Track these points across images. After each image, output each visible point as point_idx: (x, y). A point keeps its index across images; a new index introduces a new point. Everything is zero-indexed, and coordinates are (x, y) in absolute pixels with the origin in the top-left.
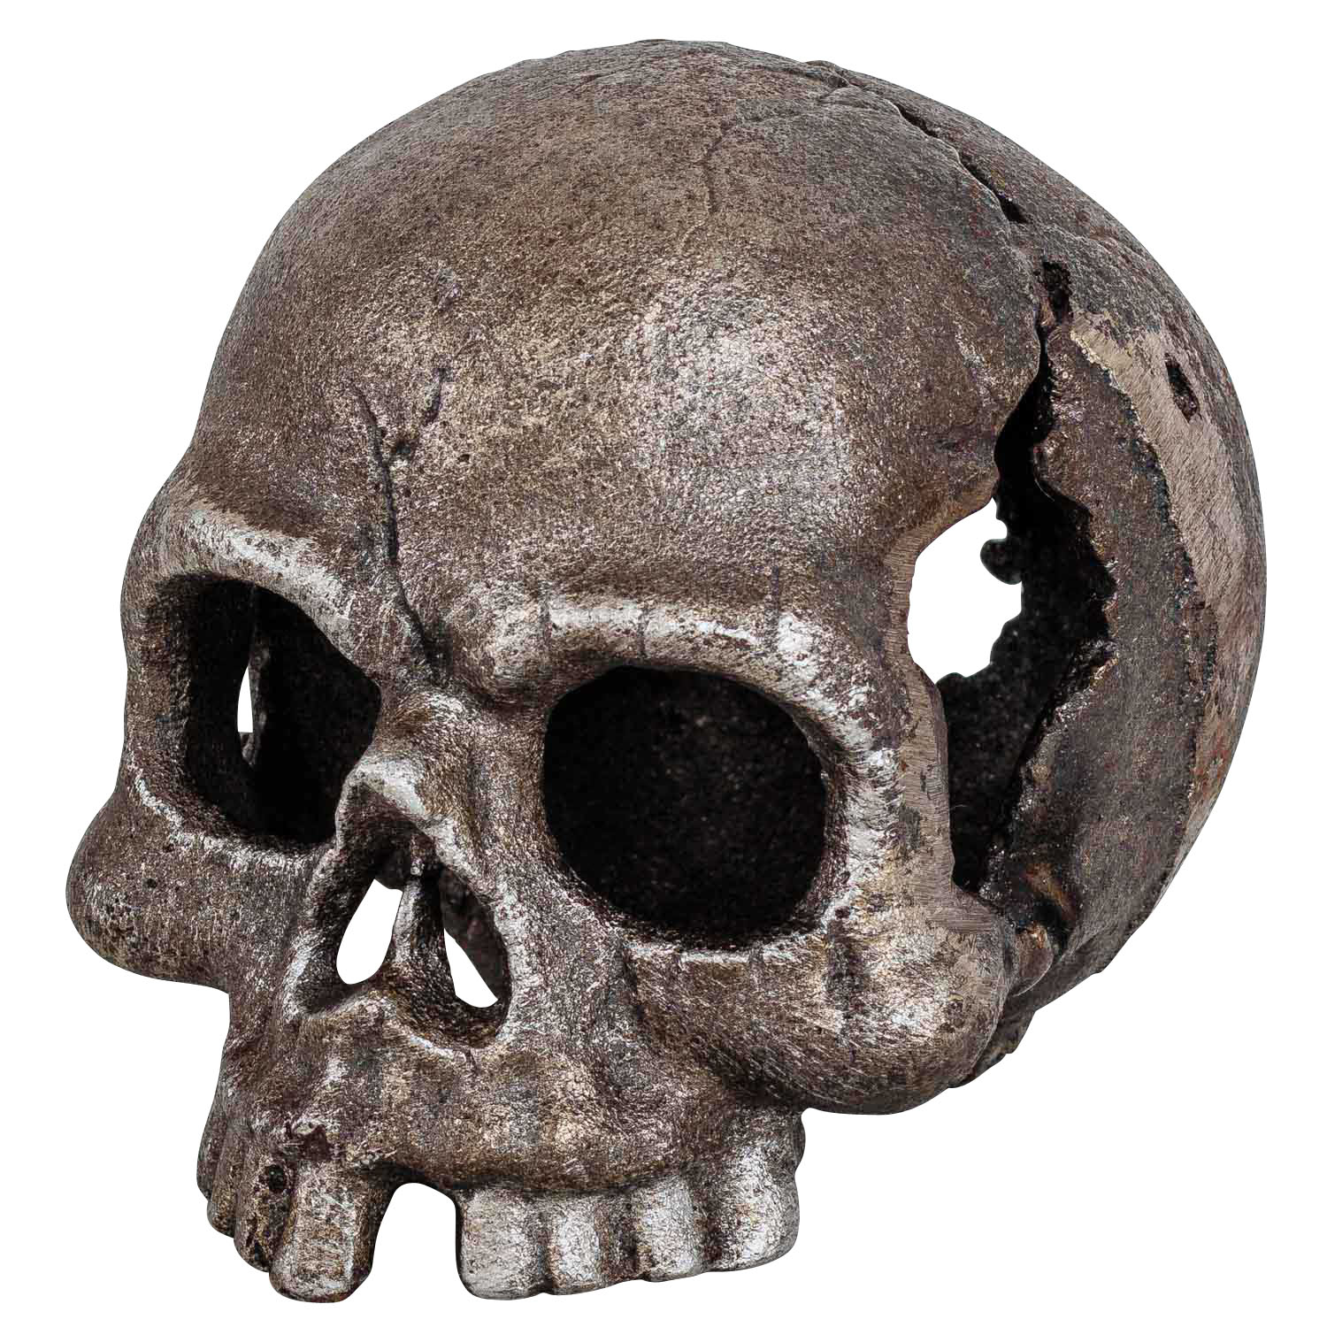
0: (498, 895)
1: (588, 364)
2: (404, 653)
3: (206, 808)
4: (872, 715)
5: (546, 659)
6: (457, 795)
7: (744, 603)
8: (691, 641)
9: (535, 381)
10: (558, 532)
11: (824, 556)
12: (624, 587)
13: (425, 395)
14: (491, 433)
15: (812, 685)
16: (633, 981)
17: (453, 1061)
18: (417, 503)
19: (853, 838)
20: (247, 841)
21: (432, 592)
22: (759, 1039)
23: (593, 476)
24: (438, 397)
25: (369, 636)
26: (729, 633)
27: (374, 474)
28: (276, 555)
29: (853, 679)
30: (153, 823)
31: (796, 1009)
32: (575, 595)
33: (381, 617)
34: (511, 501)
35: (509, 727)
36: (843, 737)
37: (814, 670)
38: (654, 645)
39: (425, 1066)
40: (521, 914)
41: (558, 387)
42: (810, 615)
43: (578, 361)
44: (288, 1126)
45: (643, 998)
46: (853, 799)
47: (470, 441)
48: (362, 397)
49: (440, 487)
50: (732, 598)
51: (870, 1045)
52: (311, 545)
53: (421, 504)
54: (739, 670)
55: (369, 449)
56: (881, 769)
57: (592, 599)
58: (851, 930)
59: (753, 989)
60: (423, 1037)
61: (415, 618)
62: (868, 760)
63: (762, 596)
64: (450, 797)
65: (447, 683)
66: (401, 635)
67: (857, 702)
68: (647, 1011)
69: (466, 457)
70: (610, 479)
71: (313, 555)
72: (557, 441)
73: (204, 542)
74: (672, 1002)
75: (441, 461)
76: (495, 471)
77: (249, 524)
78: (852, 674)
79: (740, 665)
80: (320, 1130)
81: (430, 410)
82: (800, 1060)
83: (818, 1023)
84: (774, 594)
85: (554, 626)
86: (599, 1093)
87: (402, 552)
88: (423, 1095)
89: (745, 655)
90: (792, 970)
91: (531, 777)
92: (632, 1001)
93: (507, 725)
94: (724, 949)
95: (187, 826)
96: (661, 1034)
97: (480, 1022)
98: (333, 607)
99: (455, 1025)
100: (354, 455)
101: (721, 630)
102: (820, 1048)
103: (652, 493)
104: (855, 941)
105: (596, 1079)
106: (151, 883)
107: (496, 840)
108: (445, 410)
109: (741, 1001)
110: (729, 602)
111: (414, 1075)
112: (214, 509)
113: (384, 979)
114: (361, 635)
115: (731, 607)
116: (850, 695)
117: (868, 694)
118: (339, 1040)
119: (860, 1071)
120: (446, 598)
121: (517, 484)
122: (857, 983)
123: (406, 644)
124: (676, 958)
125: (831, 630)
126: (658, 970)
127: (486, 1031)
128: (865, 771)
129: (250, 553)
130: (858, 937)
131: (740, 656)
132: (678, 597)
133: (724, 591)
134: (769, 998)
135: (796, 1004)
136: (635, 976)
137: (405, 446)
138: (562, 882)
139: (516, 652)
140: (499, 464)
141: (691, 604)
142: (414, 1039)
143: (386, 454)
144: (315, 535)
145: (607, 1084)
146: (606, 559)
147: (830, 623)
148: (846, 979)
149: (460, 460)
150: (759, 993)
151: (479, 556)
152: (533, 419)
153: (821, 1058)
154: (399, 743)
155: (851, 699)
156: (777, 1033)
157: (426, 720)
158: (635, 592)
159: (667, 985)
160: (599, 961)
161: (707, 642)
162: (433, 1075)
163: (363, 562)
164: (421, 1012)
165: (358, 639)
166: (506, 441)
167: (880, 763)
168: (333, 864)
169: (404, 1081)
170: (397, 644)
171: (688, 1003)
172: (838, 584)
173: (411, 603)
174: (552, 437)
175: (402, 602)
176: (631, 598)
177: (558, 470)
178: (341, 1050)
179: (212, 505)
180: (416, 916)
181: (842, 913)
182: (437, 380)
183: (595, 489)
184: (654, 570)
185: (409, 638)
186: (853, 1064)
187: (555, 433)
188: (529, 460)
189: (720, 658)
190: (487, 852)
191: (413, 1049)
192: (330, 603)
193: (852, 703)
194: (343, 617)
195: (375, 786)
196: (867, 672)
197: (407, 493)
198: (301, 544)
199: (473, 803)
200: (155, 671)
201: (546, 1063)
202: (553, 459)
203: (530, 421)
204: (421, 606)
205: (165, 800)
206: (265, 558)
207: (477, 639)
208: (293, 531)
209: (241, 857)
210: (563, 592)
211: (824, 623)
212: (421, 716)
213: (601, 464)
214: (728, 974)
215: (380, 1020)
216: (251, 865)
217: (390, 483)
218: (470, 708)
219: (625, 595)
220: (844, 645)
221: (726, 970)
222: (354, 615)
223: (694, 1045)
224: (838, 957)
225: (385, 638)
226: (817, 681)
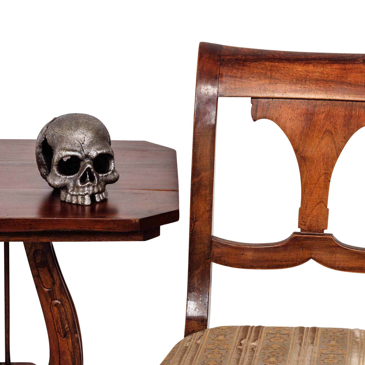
13: (83, 140)
24: (84, 139)
27: (81, 146)
48: (78, 141)
49: (86, 146)
57: (100, 150)
69: (88, 143)
75: (86, 144)
80: (87, 193)
87: (84, 151)
95: (63, 176)
106: (61, 181)
120: (88, 153)
137: (83, 143)
139: (95, 155)
140: (90, 143)
143: (81, 144)
151: (90, 150)
163: (81, 152)
173: (86, 154)
192: (79, 155)
197: (84, 147)
207: (92, 155)
209: (68, 177)
210: (98, 150)
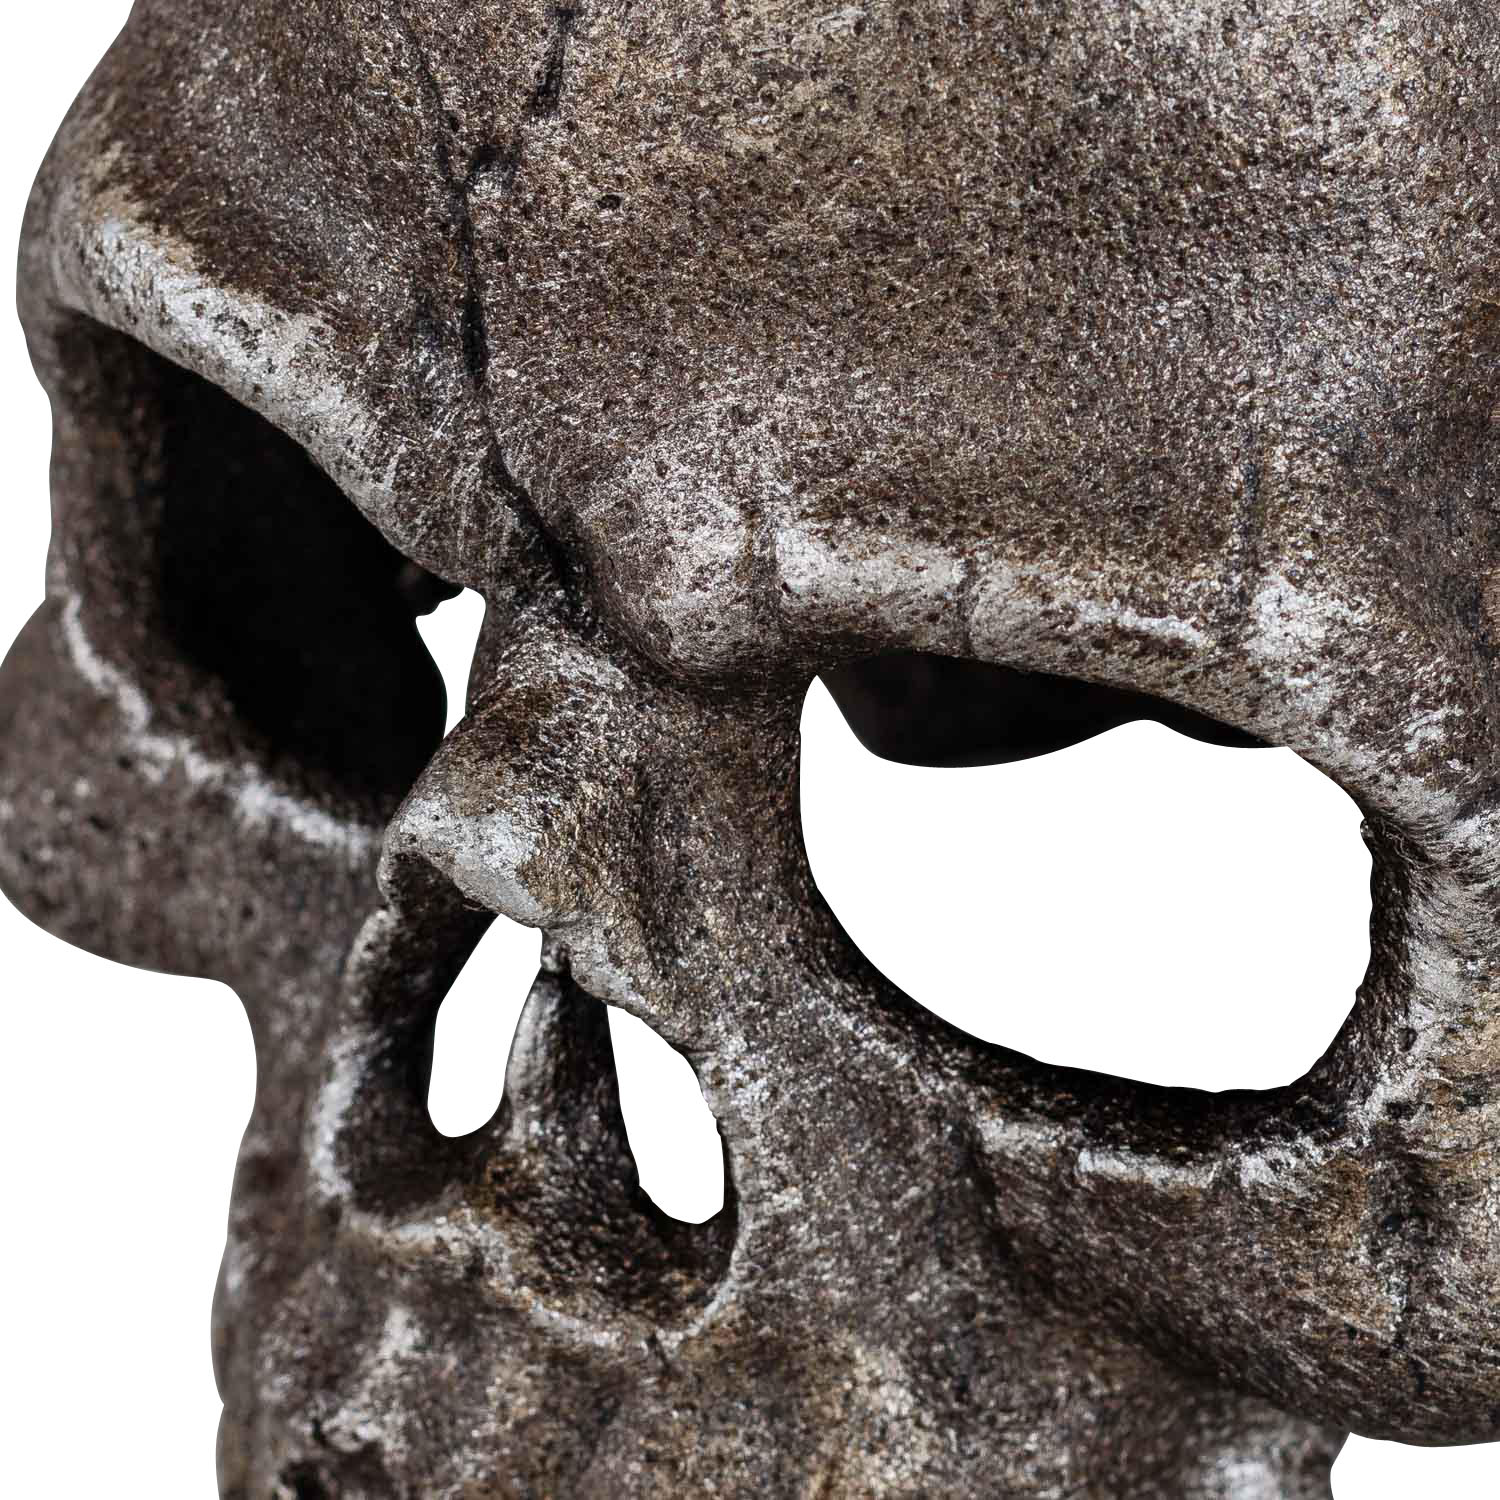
0: (706, 1041)
1: (859, 27)
2: (506, 560)
3: (195, 687)
4: (1455, 765)
5: (776, 639)
6: (610, 867)
7: (1180, 558)
8: (1066, 641)
9: (751, 59)
10: (799, 371)
11: (1358, 437)
12: (931, 515)
13: (531, 60)
14: (661, 157)
15: (1325, 722)
16: (988, 1188)
17: (622, 1354)
18: (520, 277)
19: (1423, 966)
20: (268, 771)
21: (553, 462)
22: (1234, 1330)
23: (869, 264)
24: (555, 65)
25: (435, 525)
26: (1145, 624)
27: (438, 200)
28: (250, 346)
29: (1415, 698)
30: (99, 710)
31: (1306, 1286)
32: (826, 525)
33: (457, 492)
34: (704, 300)
35: (722, 717)
36: (1393, 810)
37: (1326, 693)
38: (990, 643)
39: (564, 1361)
40: (754, 1076)
41: (798, 77)
42: (1321, 578)
43: (838, 24)
44: (317, 1424)
45: (1008, 1220)
46: (1421, 895)
47: (621, 171)
48: (414, 41)
49: (563, 254)
50: (1156, 546)
51: (1454, 1367)
52: (319, 332)
53: (529, 281)
54: (1169, 693)
55: (427, 150)
56: (1478, 852)
57: (863, 537)
58: (1417, 1142)
59: (1220, 1237)
60: (560, 1310)
61: (523, 504)
62: (1449, 838)
63: (1219, 538)
64: (594, 872)
65: (593, 624)
66: (499, 529)
67: (1424, 743)
68: (1015, 1244)
69: (611, 202)
70: (908, 275)
71: (320, 355)
72: (796, 189)
73: (118, 290)
74: (1064, 1234)
75: (565, 207)
76: (673, 236)
77: (202, 271)
78: (1410, 691)
79: (1170, 685)
81: (544, 91)
82: (1315, 1380)
83: (1348, 1318)
84: (1246, 532)
85: (785, 586)
86: (921, 1403)
87: (494, 370)
88: (565, 1408)
89: (1180, 668)
90: (1299, 1212)
91: (773, 801)
92: (987, 1221)
93: (716, 712)
94: (1163, 1154)
95: (159, 724)
96: (1047, 1286)
97: (680, 1266)
98: (361, 467)
99: (630, 1271)
100: (399, 156)
101: (1129, 619)
102: (1353, 1366)
103: (993, 304)
104: (1424, 1161)
105: (914, 1373)
107: (702, 933)
108: (570, 99)
109: (1197, 1257)
110: (1148, 556)
111: (548, 1372)
112: (140, 220)
113: (488, 1178)
114: (418, 521)
115: (1153, 566)
116: (1409, 730)
117: (1448, 723)
118: (405, 1282)
119: (1434, 1409)
120: (581, 479)
121: (715, 268)
122: (1430, 1233)
123: (510, 543)
124: (1066, 1156)
125: (1367, 604)
126: (1036, 1178)
127: (687, 1289)
128: (1444, 857)
129: (203, 333)
130: (1432, 1154)
131: (1171, 671)
132: (1040, 544)
133: (1139, 528)
134: (1253, 1259)
135: (1305, 1276)
136: (991, 1181)
137: (495, 158)
138: (840, 998)
139: (711, 626)
140: (680, 223)
141: (1068, 562)
142: (545, 1313)
143: (460, 168)
144: (327, 309)
145: (938, 1378)
146: (897, 440)
147: (1365, 589)
148: (1411, 1226)
149: (602, 204)
150: (1231, 1248)
151: (644, 404)
152: (746, 140)
153: (1357, 1383)
154: (488, 770)
155: (1410, 738)
156: (1268, 1325)
157: (546, 711)
158: (951, 528)
159: (1051, 1204)
160: (920, 1148)
161: (1099, 644)
162: (584, 1376)
163: (423, 375)
164: (557, 1252)
165: (413, 529)
166: (692, 178)
167: (1475, 843)
168: (388, 938)
169: (528, 1381)
170: (494, 542)
171: (1095, 1242)
172: (1390, 494)
173: (514, 473)
174: (786, 178)
175: (494, 468)
176: (944, 544)
177: (799, 247)
178: (410, 1299)
179: (137, 208)
180: (549, 1054)
181: (1397, 1109)
182: (553, 32)
183: (876, 291)
184: (994, 476)
185: (514, 535)
186: (1419, 1396)
187: (792, 171)
188: (740, 220)
189: (1128, 672)
190: (680, 961)
191: (540, 1330)
192: (355, 457)
193: (1411, 747)
194: (381, 487)
195: (438, 863)
196: (1447, 680)
197: (501, 253)
198: (299, 328)
199: (646, 869)
200: (93, 420)
201: (812, 1354)
202: (788, 225)
203: (742, 143)
204: (533, 483)
205: (119, 666)
206: (230, 348)
207: (638, 579)
208: (285, 299)
209: (256, 800)
210: (804, 515)
211: (1352, 592)
212: (539, 700)
213: (886, 242)
214: (1174, 1206)
215: (477, 1268)
216: (275, 823)
217: (467, 225)
218: (639, 682)
219: (929, 535)
220: (1395, 632)
221: (1165, 1199)
222: (402, 485)
223: (1111, 1311)
224: (1393, 1186)
225: (468, 532)
226: (1337, 714)
